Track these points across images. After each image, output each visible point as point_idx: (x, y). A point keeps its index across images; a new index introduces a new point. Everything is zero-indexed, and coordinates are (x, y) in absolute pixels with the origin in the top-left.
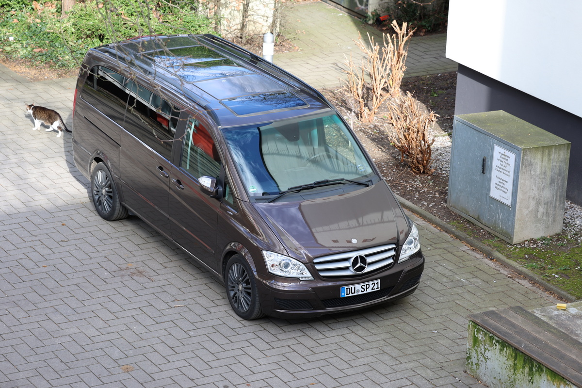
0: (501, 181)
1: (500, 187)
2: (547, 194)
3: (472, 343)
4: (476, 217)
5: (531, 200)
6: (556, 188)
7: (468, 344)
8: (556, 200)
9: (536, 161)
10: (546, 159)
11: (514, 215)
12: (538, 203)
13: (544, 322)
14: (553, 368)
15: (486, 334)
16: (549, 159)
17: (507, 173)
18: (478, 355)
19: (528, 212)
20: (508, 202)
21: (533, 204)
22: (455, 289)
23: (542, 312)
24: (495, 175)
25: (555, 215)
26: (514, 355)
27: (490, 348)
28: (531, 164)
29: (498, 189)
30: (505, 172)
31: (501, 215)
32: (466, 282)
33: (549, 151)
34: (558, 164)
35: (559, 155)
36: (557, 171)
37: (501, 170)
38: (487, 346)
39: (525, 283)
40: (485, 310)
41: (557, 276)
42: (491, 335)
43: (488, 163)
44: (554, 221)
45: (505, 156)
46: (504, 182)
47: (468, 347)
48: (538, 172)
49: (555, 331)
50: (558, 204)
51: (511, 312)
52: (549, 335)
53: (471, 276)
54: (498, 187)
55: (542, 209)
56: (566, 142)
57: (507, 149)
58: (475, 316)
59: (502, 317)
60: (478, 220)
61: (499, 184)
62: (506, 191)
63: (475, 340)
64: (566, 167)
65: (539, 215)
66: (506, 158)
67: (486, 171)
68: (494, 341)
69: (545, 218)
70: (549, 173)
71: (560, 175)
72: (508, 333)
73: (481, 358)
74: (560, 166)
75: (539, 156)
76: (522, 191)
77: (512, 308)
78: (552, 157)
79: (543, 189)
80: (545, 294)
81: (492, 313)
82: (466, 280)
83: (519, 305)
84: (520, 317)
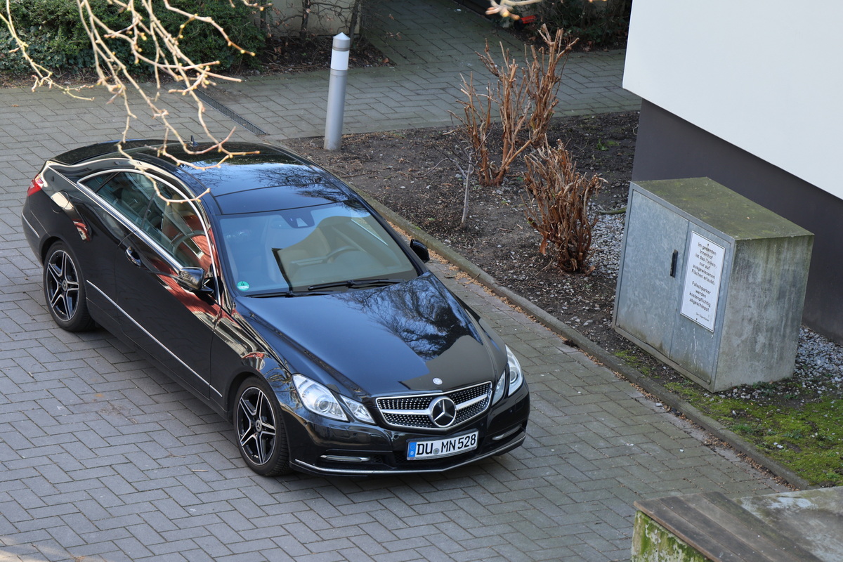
0: (700, 290)
1: (697, 301)
2: (772, 314)
3: (640, 547)
4: (657, 345)
5: (746, 323)
6: (786, 306)
7: (634, 549)
8: (786, 325)
9: (757, 261)
10: (773, 258)
11: (718, 346)
12: (757, 329)
13: (757, 520)
15: (662, 534)
16: (778, 260)
17: (710, 278)
19: (740, 342)
20: (710, 325)
21: (748, 329)
22: (618, 460)
23: (753, 503)
24: (690, 278)
25: (782, 348)
27: (667, 557)
28: (748, 266)
29: (695, 303)
30: (706, 276)
31: (697, 343)
32: (636, 450)
33: (779, 247)
34: (792, 268)
35: (795, 254)
36: (790, 278)
37: (701, 273)
38: (664, 554)
39: (729, 454)
40: (663, 496)
41: (780, 447)
42: (671, 535)
43: (680, 262)
44: (781, 358)
45: (708, 250)
46: (705, 293)
47: (633, 553)
48: (759, 280)
49: (773, 535)
50: (788, 331)
51: (705, 501)
52: (764, 540)
53: (644, 440)
54: (694, 299)
55: (762, 339)
56: (807, 233)
57: (711, 240)
58: (646, 505)
59: (689, 509)
60: (660, 350)
61: (697, 294)
62: (707, 306)
63: (646, 542)
64: (804, 273)
65: (758, 347)
66: (710, 254)
67: (679, 273)
68: (675, 546)
69: (766, 353)
70: (777, 282)
71: (794, 286)
72: (698, 534)
74: (794, 271)
75: (762, 254)
76: (733, 308)
77: (707, 495)
78: (782, 256)
79: (766, 307)
80: (761, 475)
81: (675, 501)
82: (636, 445)
83: (719, 490)
84: (719, 510)
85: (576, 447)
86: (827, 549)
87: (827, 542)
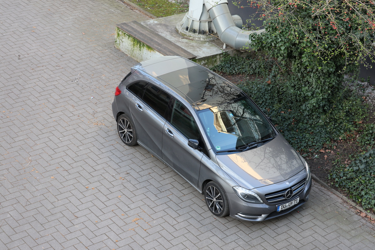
3: (117, 35)
7: (116, 36)
13: (145, 27)
14: (148, 44)
15: (122, 32)
18: (119, 40)
22: (110, 14)
23: (144, 23)
26: (133, 40)
27: (124, 38)
32: (114, 12)
38: (123, 37)
39: (137, 11)
40: (122, 23)
41: (149, 8)
42: (124, 32)
47: (115, 37)
49: (149, 30)
51: (132, 23)
52: (147, 32)
53: (116, 9)
58: (118, 25)
59: (128, 25)
63: (118, 34)
68: (126, 35)
72: (131, 32)
73: (121, 42)
77: (132, 22)
80: (144, 15)
81: (125, 24)
82: (114, 10)
83: (135, 20)
84: (135, 25)
85: (99, 12)
86: (162, 33)
87: (162, 31)
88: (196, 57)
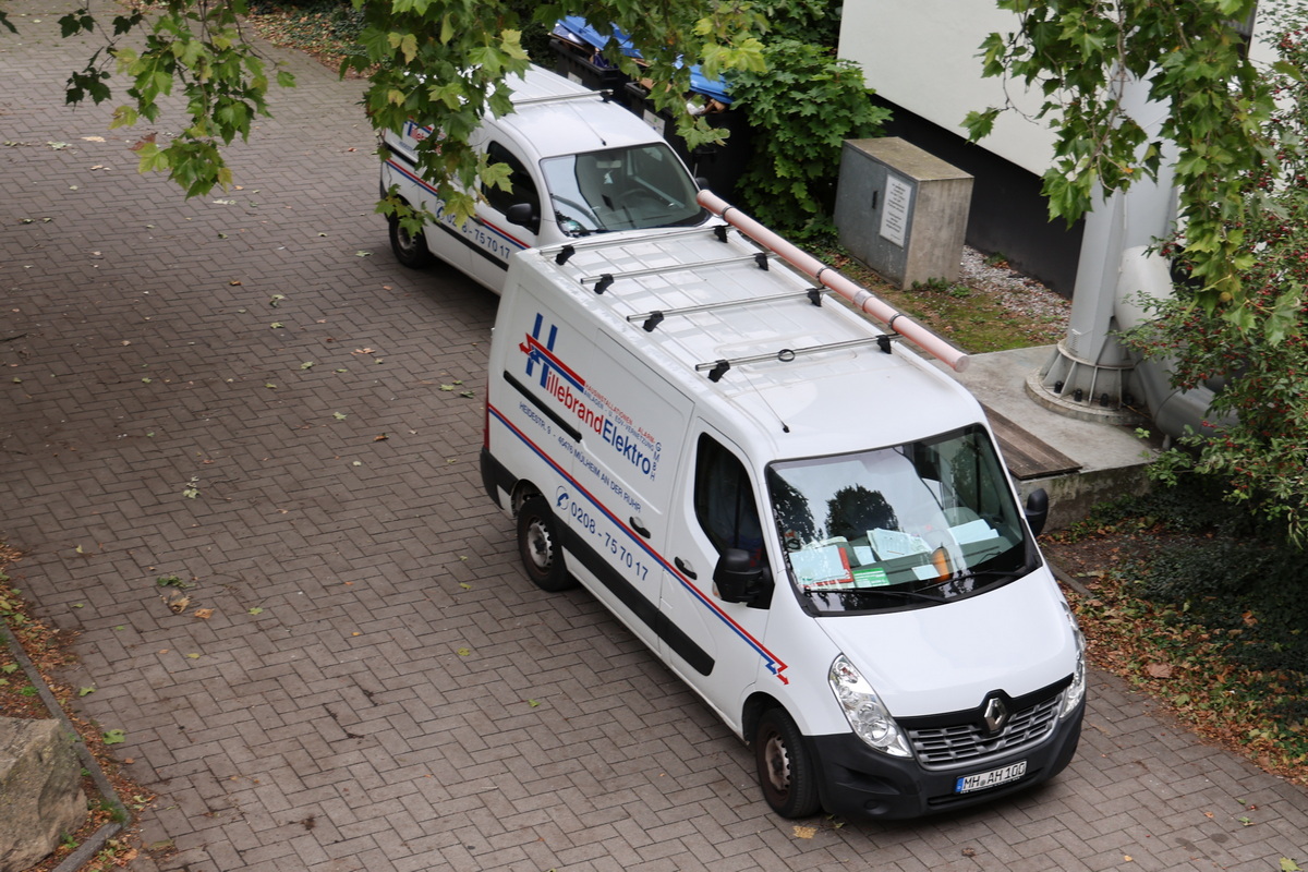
0: (893, 218)
1: (892, 226)
2: (945, 235)
4: (863, 258)
5: (926, 241)
6: (954, 229)
8: (954, 241)
9: (934, 196)
10: (945, 193)
11: (906, 258)
12: (934, 245)
16: (949, 195)
17: (901, 208)
19: (922, 254)
20: (901, 242)
21: (928, 245)
24: (887, 210)
25: (952, 259)
28: (929, 198)
29: (890, 227)
30: (898, 207)
31: (891, 256)
33: (950, 185)
34: (959, 201)
35: (961, 191)
36: (957, 208)
37: (894, 205)
43: (879, 197)
44: (951, 266)
45: (899, 189)
46: (897, 219)
48: (936, 210)
50: (954, 248)
54: (889, 225)
55: (937, 251)
56: (969, 176)
57: (902, 181)
61: (891, 221)
62: (899, 230)
64: (967, 205)
65: (935, 258)
66: (901, 191)
67: (878, 207)
69: (939, 263)
70: (948, 211)
71: (960, 214)
74: (960, 203)
75: (938, 191)
76: (917, 231)
78: (952, 192)
79: (940, 229)
88: (1081, 468)
